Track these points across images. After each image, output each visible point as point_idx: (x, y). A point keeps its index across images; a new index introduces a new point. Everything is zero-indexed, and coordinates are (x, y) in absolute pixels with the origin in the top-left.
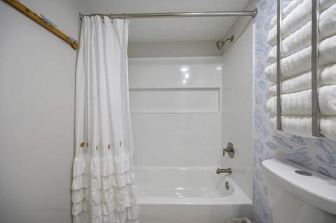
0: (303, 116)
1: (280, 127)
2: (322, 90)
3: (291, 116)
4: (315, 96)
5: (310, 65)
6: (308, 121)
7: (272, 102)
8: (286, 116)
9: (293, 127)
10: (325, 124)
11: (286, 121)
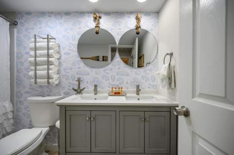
0: (44, 78)
1: (36, 83)
2: (50, 71)
3: (40, 78)
4: (48, 73)
5: (47, 63)
6: (46, 80)
7: (32, 73)
8: (38, 78)
9: (41, 82)
10: (50, 80)
11: (38, 80)
